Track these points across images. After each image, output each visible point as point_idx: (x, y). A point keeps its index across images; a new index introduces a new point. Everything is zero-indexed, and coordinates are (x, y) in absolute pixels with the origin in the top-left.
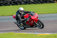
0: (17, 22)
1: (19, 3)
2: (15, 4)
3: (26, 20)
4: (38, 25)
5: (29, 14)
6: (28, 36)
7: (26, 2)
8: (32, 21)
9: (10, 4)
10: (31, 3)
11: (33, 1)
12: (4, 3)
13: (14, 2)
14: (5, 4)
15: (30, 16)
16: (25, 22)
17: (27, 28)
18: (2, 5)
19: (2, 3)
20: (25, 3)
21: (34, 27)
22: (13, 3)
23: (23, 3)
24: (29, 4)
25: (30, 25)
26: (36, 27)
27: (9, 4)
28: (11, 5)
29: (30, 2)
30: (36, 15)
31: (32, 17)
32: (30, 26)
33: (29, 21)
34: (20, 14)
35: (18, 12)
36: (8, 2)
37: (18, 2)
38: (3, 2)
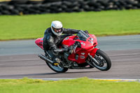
0: (47, 55)
1: (103, 7)
2: (92, 8)
3: (69, 50)
4: (96, 64)
5: (76, 37)
6: (123, 87)
7: (118, 3)
8: (83, 54)
9: (81, 7)
10: (130, 6)
11: (136, 2)
12: (65, 7)
13: (90, 5)
14: (69, 9)
15: (77, 42)
16: (67, 55)
17: (69, 70)
18: (60, 9)
19: (59, 7)
20: (116, 6)
21: (88, 66)
22: (87, 7)
23: (111, 6)
24: (128, 8)
25: (76, 63)
26: (91, 67)
27: (76, 8)
28: (82, 10)
29: (128, 3)
30: (92, 39)
31: (82, 43)
32: (77, 65)
33: (76, 54)
34: (55, 36)
35: (50, 32)
36: (76, 3)
37: (99, 4)
38: (63, 4)
